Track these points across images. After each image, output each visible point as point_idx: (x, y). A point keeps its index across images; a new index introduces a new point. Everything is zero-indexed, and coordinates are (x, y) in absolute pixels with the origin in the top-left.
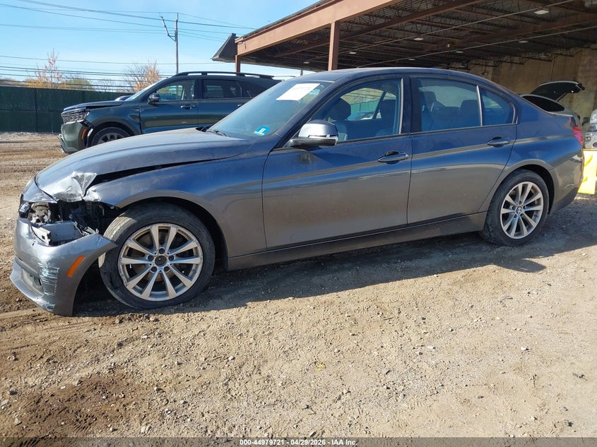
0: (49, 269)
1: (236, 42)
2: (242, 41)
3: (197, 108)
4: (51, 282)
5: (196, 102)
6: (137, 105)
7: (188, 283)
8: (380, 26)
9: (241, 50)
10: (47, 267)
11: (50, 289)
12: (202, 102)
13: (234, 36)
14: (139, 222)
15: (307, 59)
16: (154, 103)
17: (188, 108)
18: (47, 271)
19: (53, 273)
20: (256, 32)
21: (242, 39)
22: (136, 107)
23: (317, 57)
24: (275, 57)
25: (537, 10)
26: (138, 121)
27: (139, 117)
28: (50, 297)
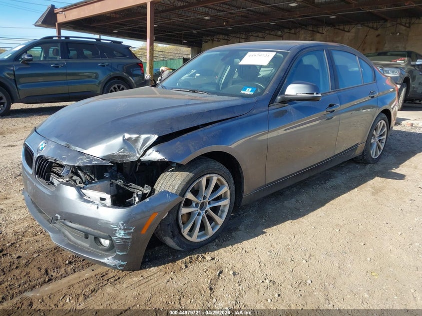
0: (125, 230)
1: (55, 12)
2: (62, 12)
3: (65, 67)
4: (124, 242)
5: (64, 61)
6: (11, 63)
7: (220, 221)
8: (181, 8)
9: (61, 19)
10: (122, 228)
11: (122, 248)
12: (68, 61)
13: (53, 7)
14: (195, 175)
15: (115, 28)
16: (26, 62)
17: (58, 67)
18: (122, 232)
19: (128, 233)
20: (75, 5)
21: (62, 10)
22: (10, 66)
23: (125, 28)
24: (92, 25)
25: (291, 3)
26: (13, 77)
27: (14, 75)
28: (123, 256)
